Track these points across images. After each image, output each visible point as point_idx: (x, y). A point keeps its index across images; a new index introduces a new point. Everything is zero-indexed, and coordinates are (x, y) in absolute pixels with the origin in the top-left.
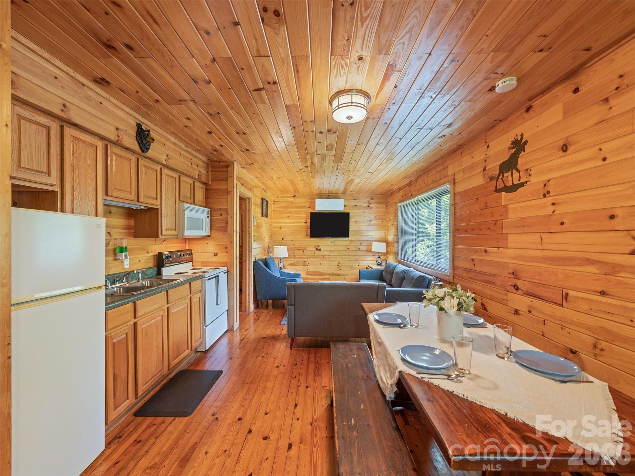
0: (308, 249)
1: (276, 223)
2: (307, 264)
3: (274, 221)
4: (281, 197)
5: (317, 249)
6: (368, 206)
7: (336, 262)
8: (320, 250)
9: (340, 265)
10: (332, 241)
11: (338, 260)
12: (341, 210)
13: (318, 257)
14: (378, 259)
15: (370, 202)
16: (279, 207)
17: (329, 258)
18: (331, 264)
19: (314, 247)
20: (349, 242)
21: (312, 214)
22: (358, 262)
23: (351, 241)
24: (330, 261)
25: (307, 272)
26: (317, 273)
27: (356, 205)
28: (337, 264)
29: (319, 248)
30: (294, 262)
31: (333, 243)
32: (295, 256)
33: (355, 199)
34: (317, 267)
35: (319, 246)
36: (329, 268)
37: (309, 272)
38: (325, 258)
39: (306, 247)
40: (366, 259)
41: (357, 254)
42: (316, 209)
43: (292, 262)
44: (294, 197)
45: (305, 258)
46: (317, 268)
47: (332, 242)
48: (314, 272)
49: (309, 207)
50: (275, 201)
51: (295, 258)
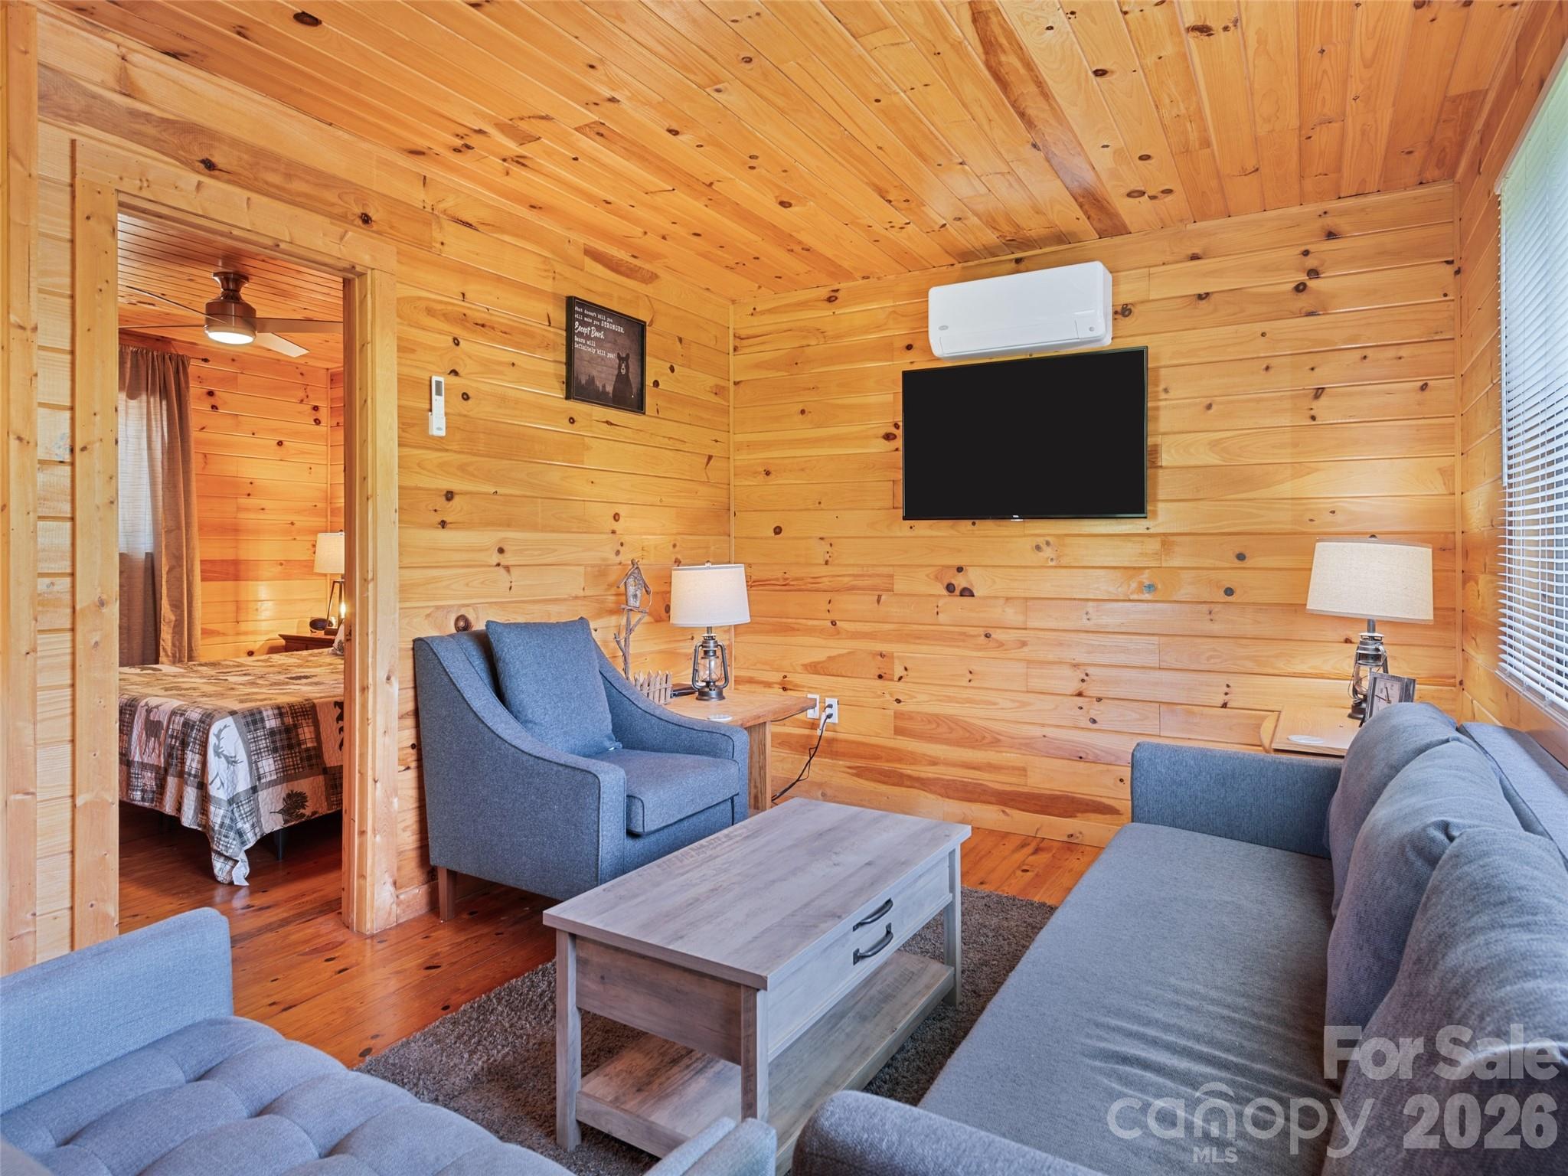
0: (900, 586)
1: (750, 446)
2: (899, 671)
3: (739, 438)
4: (770, 311)
5: (950, 588)
6: (1300, 288)
7: (1067, 672)
8: (967, 593)
9: (1093, 690)
10: (1041, 541)
11: (1081, 657)
12: (1084, 334)
13: (957, 637)
14: (1365, 671)
15: (1311, 262)
16: (758, 366)
17: (1024, 644)
18: (1036, 683)
19: (937, 578)
20: (1154, 545)
21: (910, 378)
22: (1223, 679)
23: (1167, 541)
24: (1030, 662)
25: (898, 715)
26: (951, 730)
27: (1200, 297)
28: (1074, 686)
29: (960, 582)
30: (830, 658)
31: (1048, 552)
32: (834, 623)
33: (1195, 257)
34: (950, 692)
35: (960, 569)
36: (1023, 704)
37: (909, 716)
38: (1001, 645)
39: (891, 576)
40: (1282, 666)
41: (1216, 628)
42: (938, 351)
43: (819, 656)
44: (830, 300)
45: (886, 637)
46: (950, 699)
47: (1038, 548)
48: (936, 719)
49: (909, 347)
50: (743, 333)
51: (838, 633)
